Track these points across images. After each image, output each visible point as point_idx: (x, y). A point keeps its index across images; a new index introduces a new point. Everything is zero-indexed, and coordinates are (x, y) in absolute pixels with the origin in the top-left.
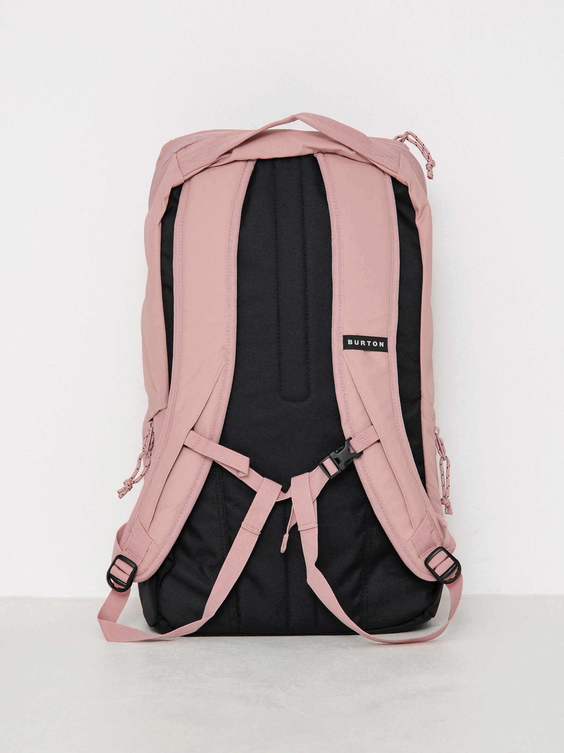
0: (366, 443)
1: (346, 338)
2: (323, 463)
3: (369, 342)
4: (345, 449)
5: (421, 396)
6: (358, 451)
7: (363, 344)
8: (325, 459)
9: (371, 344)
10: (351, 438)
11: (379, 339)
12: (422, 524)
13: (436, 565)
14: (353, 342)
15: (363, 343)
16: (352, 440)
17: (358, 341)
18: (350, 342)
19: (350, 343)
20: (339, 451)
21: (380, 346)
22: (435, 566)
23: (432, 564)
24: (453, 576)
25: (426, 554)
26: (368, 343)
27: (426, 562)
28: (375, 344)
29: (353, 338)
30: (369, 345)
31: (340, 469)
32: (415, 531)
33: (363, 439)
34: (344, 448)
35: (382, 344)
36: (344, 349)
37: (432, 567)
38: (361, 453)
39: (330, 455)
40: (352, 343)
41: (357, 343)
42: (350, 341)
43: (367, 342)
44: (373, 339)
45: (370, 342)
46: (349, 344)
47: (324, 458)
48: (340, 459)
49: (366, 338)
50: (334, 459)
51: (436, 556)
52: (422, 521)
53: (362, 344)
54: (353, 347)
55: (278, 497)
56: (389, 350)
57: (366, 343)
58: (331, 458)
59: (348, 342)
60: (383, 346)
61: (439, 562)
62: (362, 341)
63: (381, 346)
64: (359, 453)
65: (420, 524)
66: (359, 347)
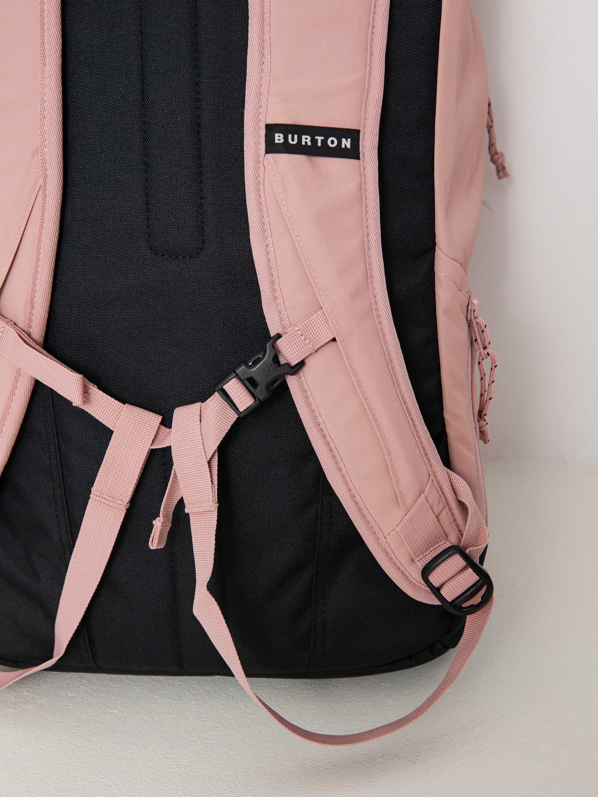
0: (309, 344)
1: (271, 129)
2: (224, 387)
3: (319, 139)
4: (265, 358)
5: (435, 244)
6: (294, 362)
7: (306, 143)
8: (227, 380)
9: (324, 142)
10: (279, 336)
11: (340, 133)
12: (419, 500)
13: (444, 580)
14: (286, 138)
15: (306, 140)
16: (280, 340)
17: (296, 136)
18: (279, 138)
19: (279, 140)
20: (255, 363)
21: (343, 146)
22: (441, 583)
23: (436, 578)
24: (477, 600)
25: (426, 555)
26: (317, 140)
27: (426, 572)
28: (332, 142)
29: (286, 129)
30: (319, 144)
31: (259, 399)
32: (404, 515)
33: (303, 337)
34: (264, 356)
35: (346, 143)
36: (268, 151)
37: (436, 584)
38: (302, 364)
39: (238, 371)
40: (282, 141)
41: (293, 140)
42: (279, 136)
43: (316, 137)
44: (327, 132)
45: (323, 138)
46: (277, 141)
47: (224, 378)
48: (257, 378)
49: (313, 131)
50: (244, 379)
51: (443, 564)
52: (420, 495)
53: (303, 143)
54: (286, 148)
55: (153, 441)
56: (361, 156)
57: (314, 141)
58: (237, 376)
59: (275, 139)
60: (349, 147)
61: (449, 576)
62: (304, 137)
63: (345, 146)
64: (296, 365)
65: (416, 501)
66: (298, 149)
